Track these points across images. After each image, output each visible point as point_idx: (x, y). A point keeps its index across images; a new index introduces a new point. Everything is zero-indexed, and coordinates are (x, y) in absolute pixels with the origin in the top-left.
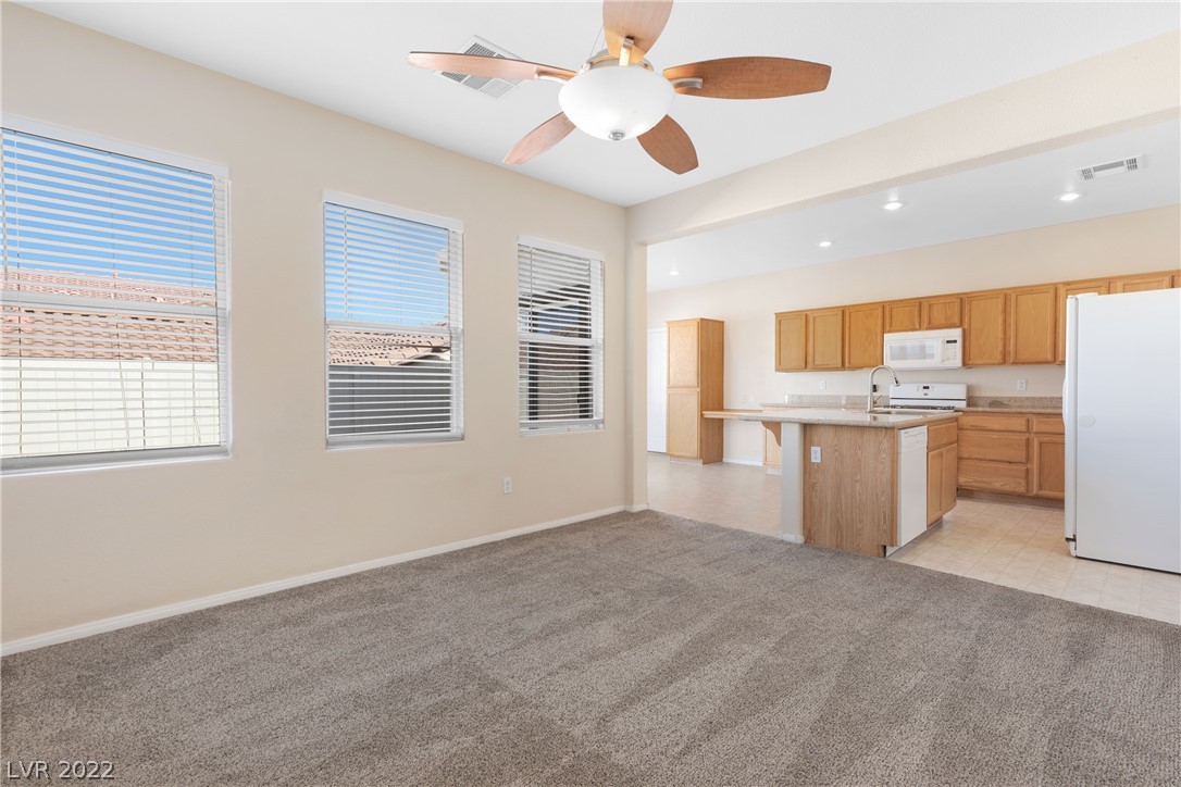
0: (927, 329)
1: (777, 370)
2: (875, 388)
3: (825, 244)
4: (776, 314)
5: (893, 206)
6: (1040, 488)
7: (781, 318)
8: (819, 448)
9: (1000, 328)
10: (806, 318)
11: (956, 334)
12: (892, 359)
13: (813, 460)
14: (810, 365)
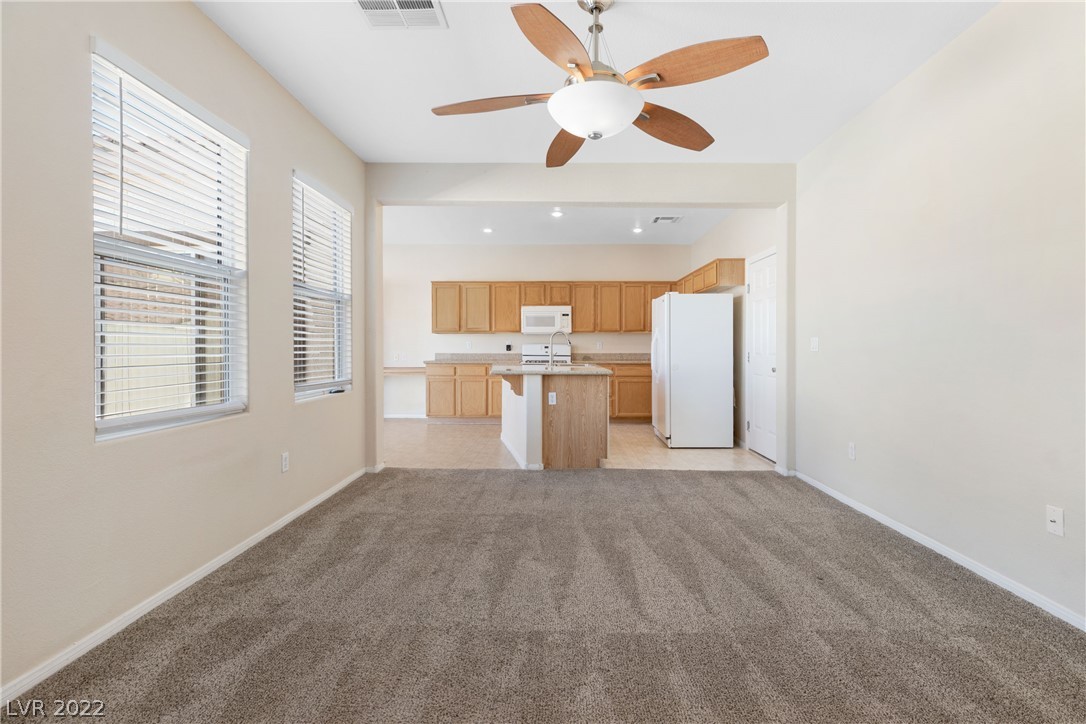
0: (550, 305)
1: (434, 331)
2: (509, 348)
3: (488, 231)
4: (433, 282)
5: (557, 214)
6: (619, 411)
7: (437, 286)
8: (555, 394)
9: (592, 307)
10: (459, 289)
11: (568, 309)
12: (527, 325)
13: (550, 403)
14: (463, 329)
